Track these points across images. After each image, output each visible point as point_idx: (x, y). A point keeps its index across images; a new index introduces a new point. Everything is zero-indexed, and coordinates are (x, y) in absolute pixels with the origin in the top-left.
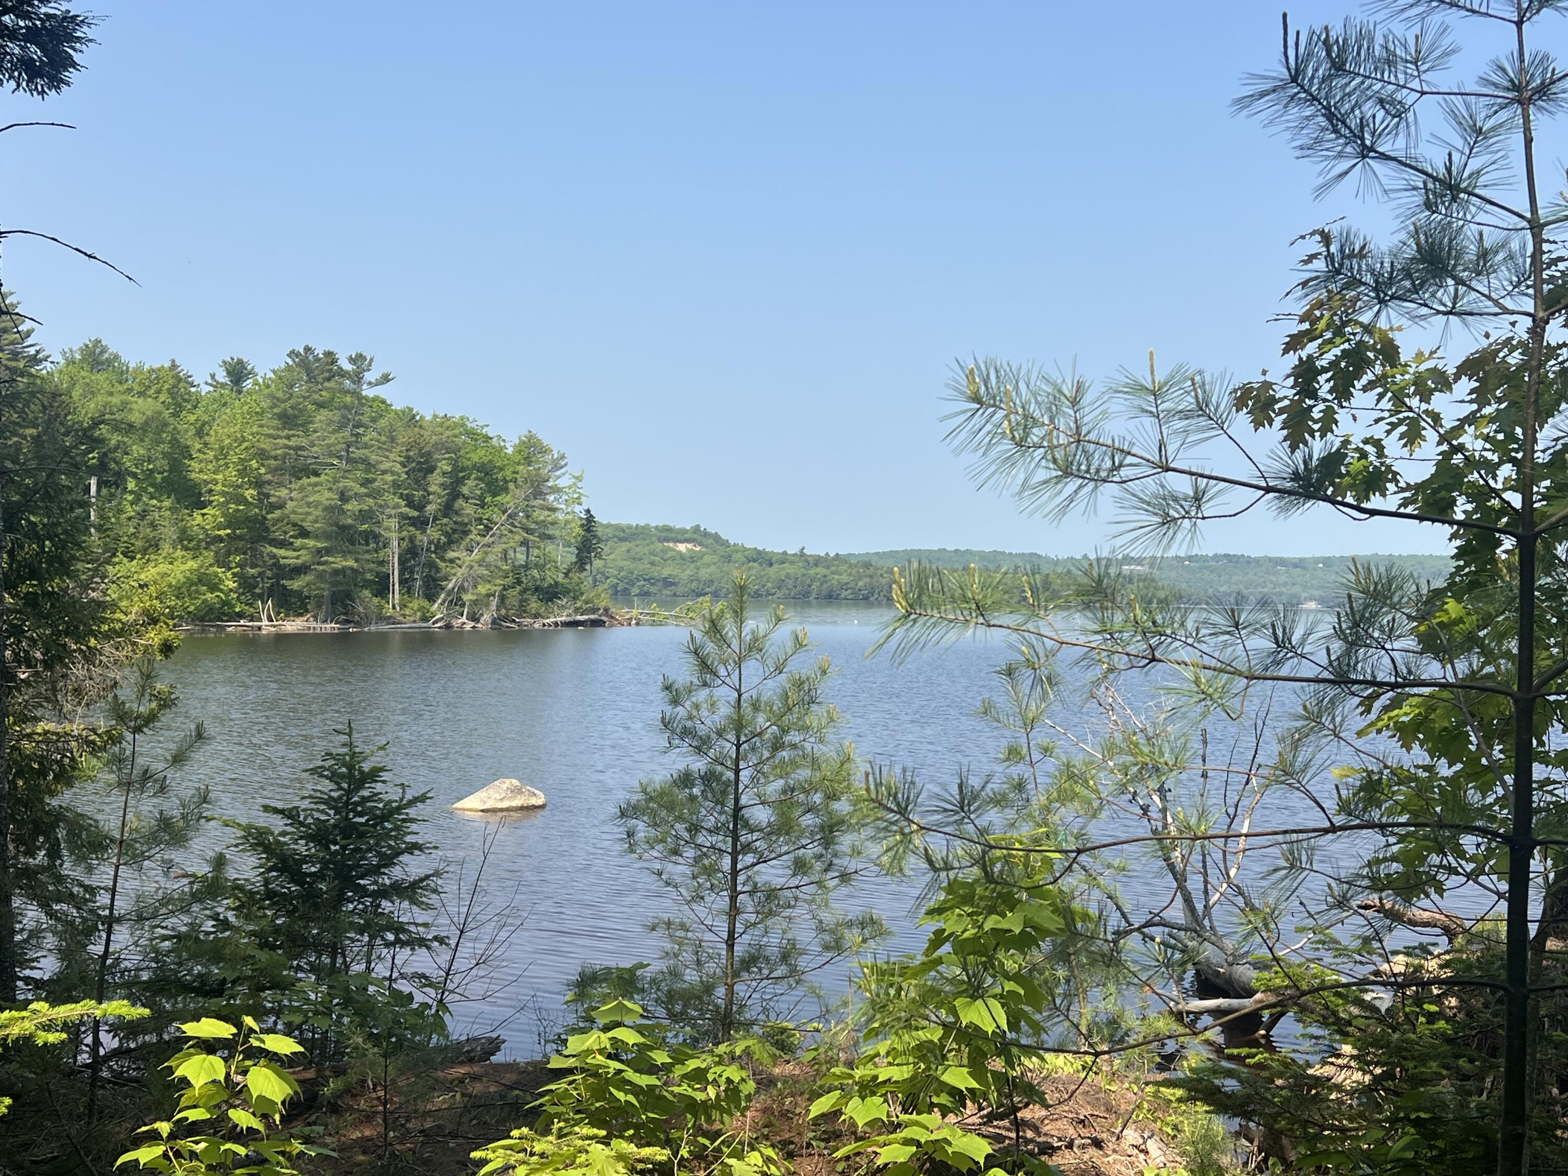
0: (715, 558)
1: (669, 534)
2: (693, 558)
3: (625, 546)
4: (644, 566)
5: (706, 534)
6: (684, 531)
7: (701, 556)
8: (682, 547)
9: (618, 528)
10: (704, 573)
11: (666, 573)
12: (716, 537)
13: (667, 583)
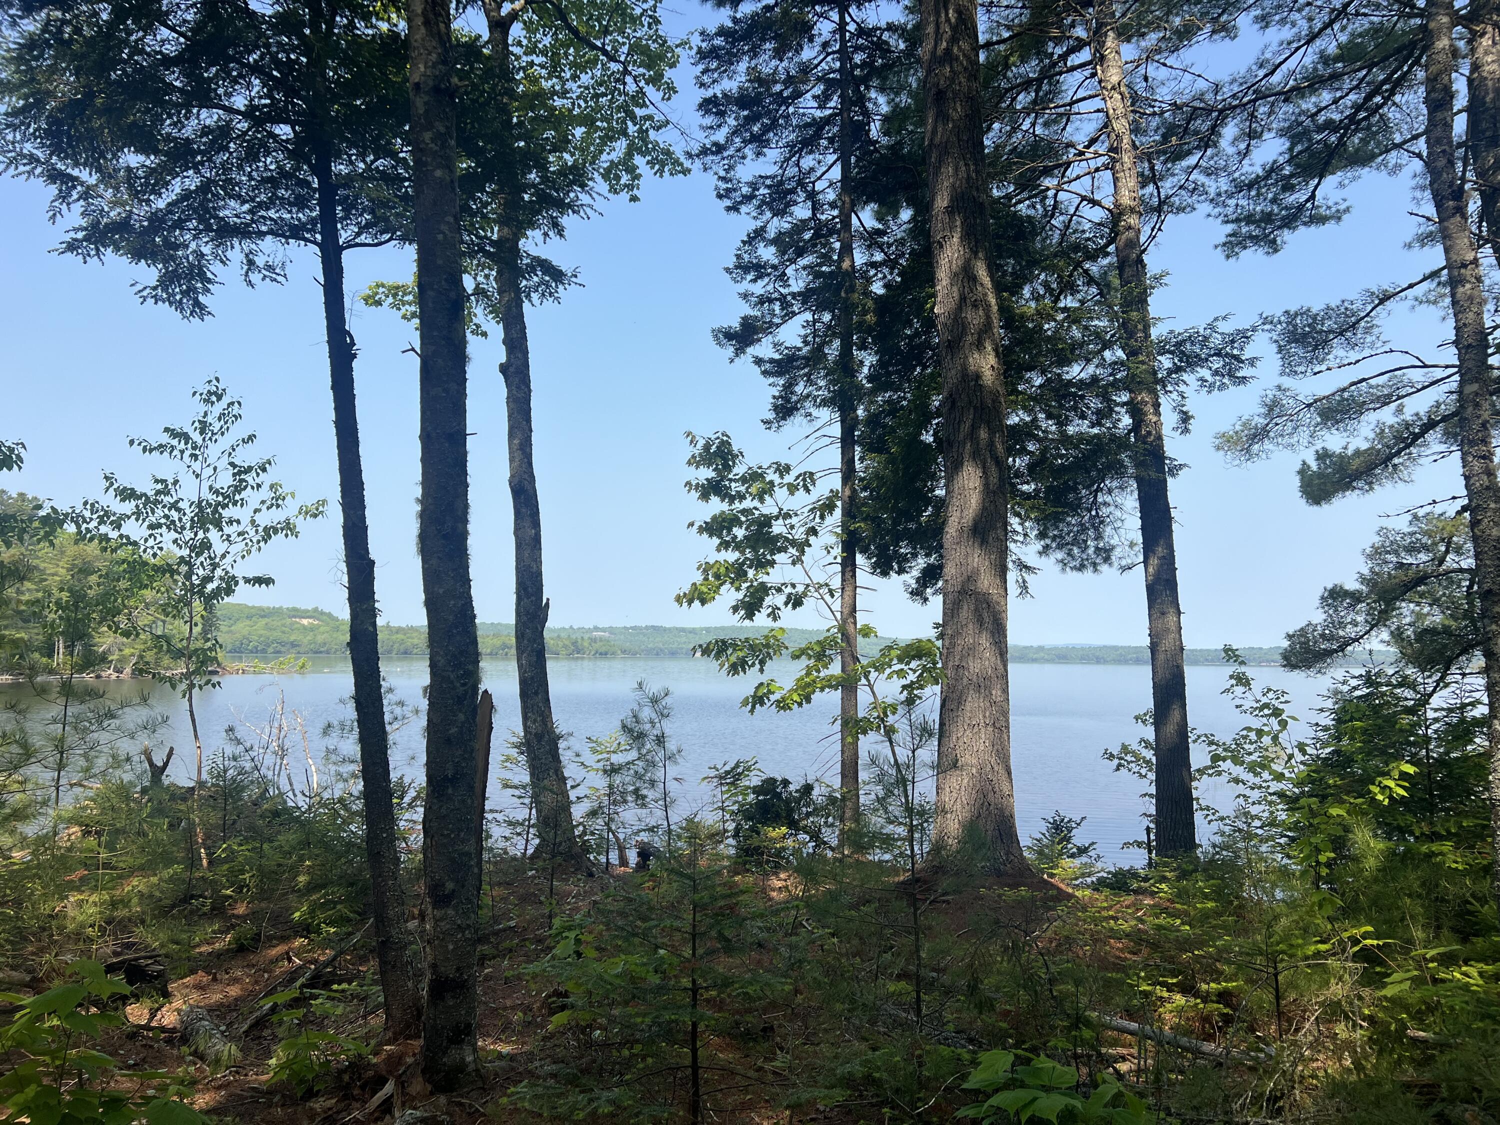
0: (327, 629)
1: (296, 613)
2: (312, 629)
3: (264, 621)
4: (277, 634)
5: (322, 613)
6: (308, 611)
7: (319, 626)
8: (305, 622)
9: (261, 609)
10: (320, 639)
11: (292, 638)
12: (330, 615)
13: (293, 645)
